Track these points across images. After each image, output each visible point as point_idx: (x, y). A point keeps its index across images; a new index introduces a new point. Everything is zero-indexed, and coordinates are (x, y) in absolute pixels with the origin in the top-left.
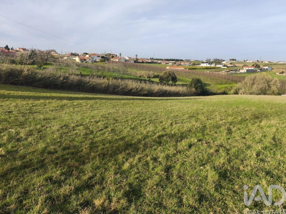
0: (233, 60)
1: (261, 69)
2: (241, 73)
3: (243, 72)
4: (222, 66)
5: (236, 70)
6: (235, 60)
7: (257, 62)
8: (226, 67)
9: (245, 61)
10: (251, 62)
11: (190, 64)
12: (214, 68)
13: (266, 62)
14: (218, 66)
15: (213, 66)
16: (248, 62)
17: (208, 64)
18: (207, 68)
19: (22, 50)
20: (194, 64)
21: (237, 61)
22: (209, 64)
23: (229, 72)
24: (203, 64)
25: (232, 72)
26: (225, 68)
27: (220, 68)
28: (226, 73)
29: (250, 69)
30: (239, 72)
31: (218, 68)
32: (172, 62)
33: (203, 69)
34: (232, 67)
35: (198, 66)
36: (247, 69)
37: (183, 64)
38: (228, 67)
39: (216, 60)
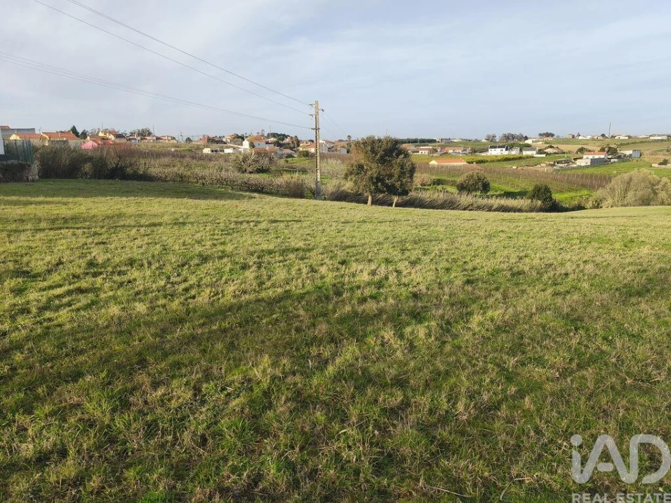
0: (548, 135)
1: (619, 157)
2: (580, 167)
3: (583, 164)
4: (534, 152)
5: (567, 162)
6: (553, 135)
7: (601, 138)
8: (544, 156)
9: (573, 137)
10: (589, 137)
11: (466, 150)
12: (520, 158)
13: (622, 138)
14: (526, 153)
15: (515, 152)
16: (580, 138)
17: (504, 149)
18: (507, 159)
19: (112, 137)
20: (475, 152)
21: (555, 137)
22: (507, 150)
23: (554, 165)
24: (493, 150)
25: (560, 165)
26: (542, 158)
27: (532, 157)
28: (550, 167)
29: (597, 157)
30: (575, 166)
31: (528, 157)
32: (429, 149)
33: (499, 161)
34: (555, 153)
35: (483, 154)
36: (591, 157)
37: (452, 151)
38: (547, 154)
39: (507, 137)
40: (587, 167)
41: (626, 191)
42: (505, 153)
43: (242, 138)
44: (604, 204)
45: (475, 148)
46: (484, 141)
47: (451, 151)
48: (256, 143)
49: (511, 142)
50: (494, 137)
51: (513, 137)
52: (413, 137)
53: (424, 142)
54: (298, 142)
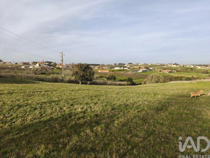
0: (130, 64)
1: (149, 70)
2: (140, 73)
3: (140, 72)
4: (127, 68)
5: (136, 71)
6: (132, 64)
9: (137, 64)
10: (141, 64)
11: (108, 68)
12: (124, 70)
13: (149, 65)
14: (125, 69)
15: (122, 68)
16: (139, 64)
18: (120, 70)
20: (111, 68)
23: (133, 72)
24: (116, 68)
26: (129, 70)
27: (127, 70)
29: (144, 70)
30: (138, 72)
32: (98, 67)
33: (118, 71)
34: (133, 69)
35: (113, 69)
36: (142, 70)
38: (131, 69)
39: (120, 64)
40: (141, 72)
41: (152, 79)
42: (120, 68)
43: (36, 63)
44: (147, 83)
45: (111, 67)
46: (113, 65)
47: (104, 68)
48: (41, 65)
49: (121, 65)
50: (116, 64)
51: (121, 64)
52: (93, 64)
53: (96, 65)
54: (56, 65)
